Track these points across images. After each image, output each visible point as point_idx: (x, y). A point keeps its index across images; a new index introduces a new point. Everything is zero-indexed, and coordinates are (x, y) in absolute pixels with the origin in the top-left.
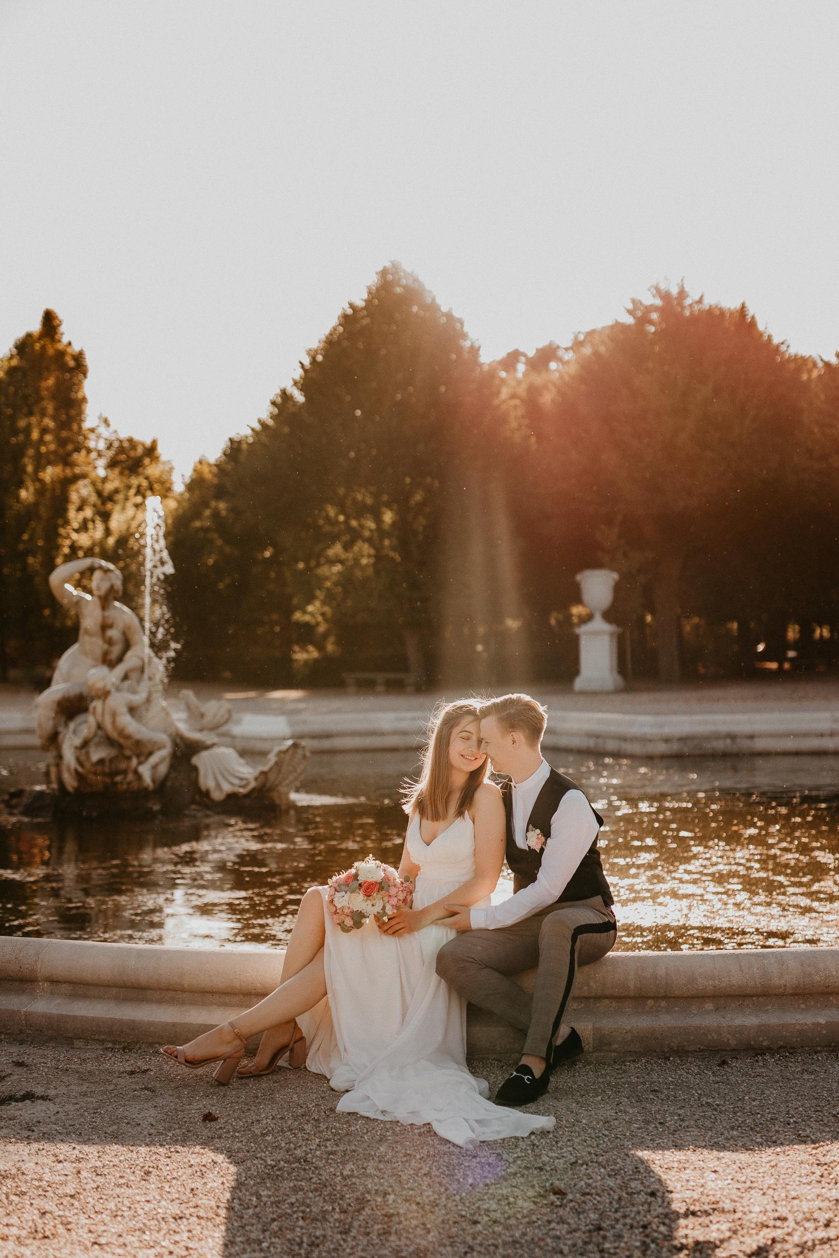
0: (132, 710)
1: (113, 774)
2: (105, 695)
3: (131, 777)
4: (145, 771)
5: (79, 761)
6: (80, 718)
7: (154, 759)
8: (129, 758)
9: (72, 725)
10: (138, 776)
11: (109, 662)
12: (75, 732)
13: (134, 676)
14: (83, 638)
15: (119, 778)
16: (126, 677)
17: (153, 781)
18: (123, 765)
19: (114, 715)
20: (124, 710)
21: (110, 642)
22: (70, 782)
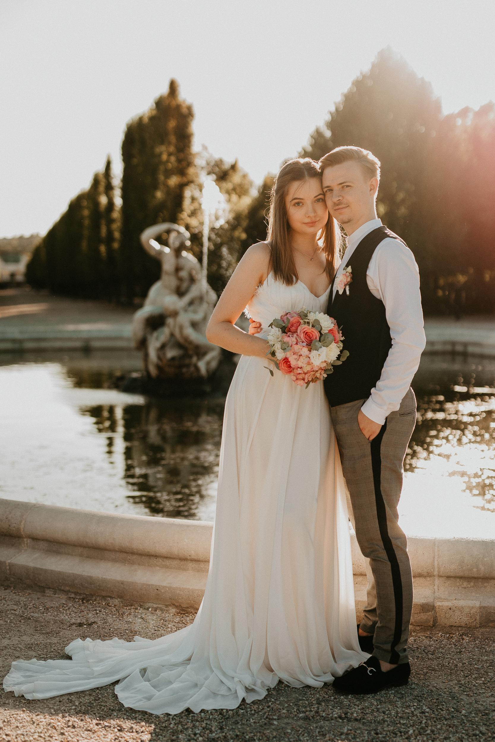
0: (194, 325)
1: (180, 367)
2: (175, 314)
3: (192, 369)
4: (202, 365)
5: (159, 358)
6: (160, 330)
7: (208, 357)
8: (190, 357)
9: (155, 334)
10: (197, 369)
11: (180, 293)
12: (157, 339)
13: (197, 302)
14: (164, 277)
15: (184, 370)
16: (191, 303)
17: (208, 371)
18: (187, 361)
19: (181, 328)
20: (187, 324)
21: (181, 279)
22: (153, 371)
